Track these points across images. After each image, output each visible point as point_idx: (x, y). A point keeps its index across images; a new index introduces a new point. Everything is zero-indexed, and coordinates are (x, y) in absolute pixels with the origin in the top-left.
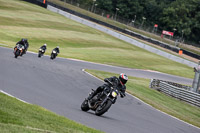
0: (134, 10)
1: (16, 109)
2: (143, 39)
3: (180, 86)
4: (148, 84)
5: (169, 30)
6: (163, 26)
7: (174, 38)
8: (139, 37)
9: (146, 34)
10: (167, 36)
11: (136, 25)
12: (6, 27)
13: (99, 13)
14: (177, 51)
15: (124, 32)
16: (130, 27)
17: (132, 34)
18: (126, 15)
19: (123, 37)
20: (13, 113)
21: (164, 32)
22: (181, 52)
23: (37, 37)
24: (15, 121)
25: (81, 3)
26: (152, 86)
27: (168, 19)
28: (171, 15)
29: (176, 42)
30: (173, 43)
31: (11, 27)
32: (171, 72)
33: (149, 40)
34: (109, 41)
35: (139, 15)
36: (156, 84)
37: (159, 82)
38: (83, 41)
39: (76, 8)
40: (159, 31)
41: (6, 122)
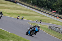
0: (43, 4)
1: (7, 35)
2: (46, 13)
3: (58, 28)
4: (48, 27)
5: (54, 10)
6: (52, 9)
7: (56, 13)
8: (45, 13)
9: (47, 12)
10: (54, 12)
11: (44, 9)
12: (4, 9)
13: (33, 5)
14: (57, 17)
15: (40, 11)
16: (42, 10)
17: (43, 12)
18: (41, 6)
19: (40, 12)
20: (6, 36)
21: (53, 11)
22: (58, 17)
23: (14, 12)
24: (7, 38)
25: (27, 2)
26: (49, 28)
27: (54, 7)
28: (55, 6)
29: (57, 14)
30: (56, 15)
31: (5, 10)
32: (55, 24)
33: (48, 14)
34: (36, 14)
35: (45, 6)
36: (50, 27)
37: (51, 26)
38: (28, 14)
39: (26, 4)
40: (51, 11)
41: (4, 39)
